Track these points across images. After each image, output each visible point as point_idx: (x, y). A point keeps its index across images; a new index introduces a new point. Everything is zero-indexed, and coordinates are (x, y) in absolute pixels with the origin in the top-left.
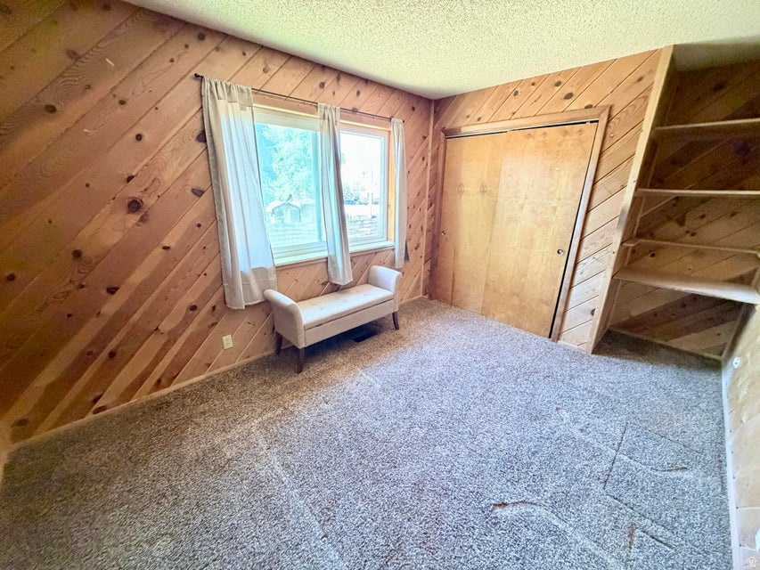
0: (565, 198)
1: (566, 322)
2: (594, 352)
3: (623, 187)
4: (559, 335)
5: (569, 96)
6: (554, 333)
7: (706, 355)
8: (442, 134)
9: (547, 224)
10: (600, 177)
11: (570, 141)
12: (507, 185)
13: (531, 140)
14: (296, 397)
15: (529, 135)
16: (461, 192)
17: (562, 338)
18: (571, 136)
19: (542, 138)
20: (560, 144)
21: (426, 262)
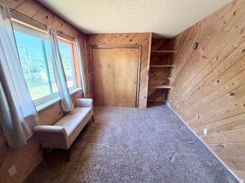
0: (134, 68)
1: (139, 102)
2: (147, 108)
3: (147, 65)
4: (138, 106)
5: (131, 40)
6: (137, 106)
7: (162, 101)
8: (91, 47)
9: (131, 76)
10: (141, 62)
11: (133, 52)
12: (117, 64)
13: (122, 51)
14: (80, 173)
15: (122, 50)
16: (101, 67)
17: (139, 106)
18: (133, 51)
19: (125, 51)
20: (131, 53)
21: (91, 93)
